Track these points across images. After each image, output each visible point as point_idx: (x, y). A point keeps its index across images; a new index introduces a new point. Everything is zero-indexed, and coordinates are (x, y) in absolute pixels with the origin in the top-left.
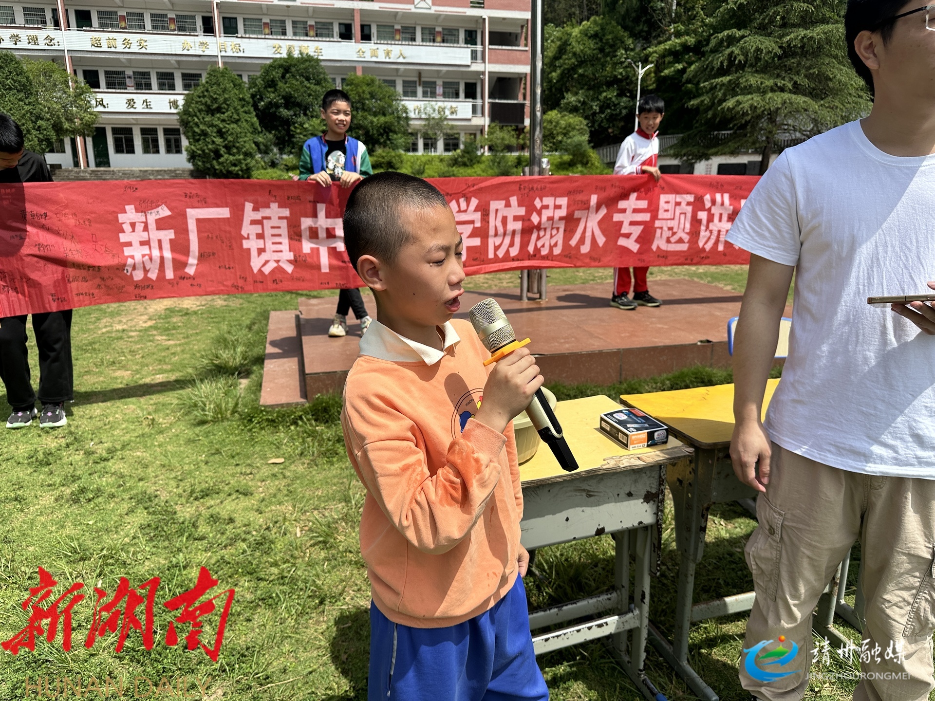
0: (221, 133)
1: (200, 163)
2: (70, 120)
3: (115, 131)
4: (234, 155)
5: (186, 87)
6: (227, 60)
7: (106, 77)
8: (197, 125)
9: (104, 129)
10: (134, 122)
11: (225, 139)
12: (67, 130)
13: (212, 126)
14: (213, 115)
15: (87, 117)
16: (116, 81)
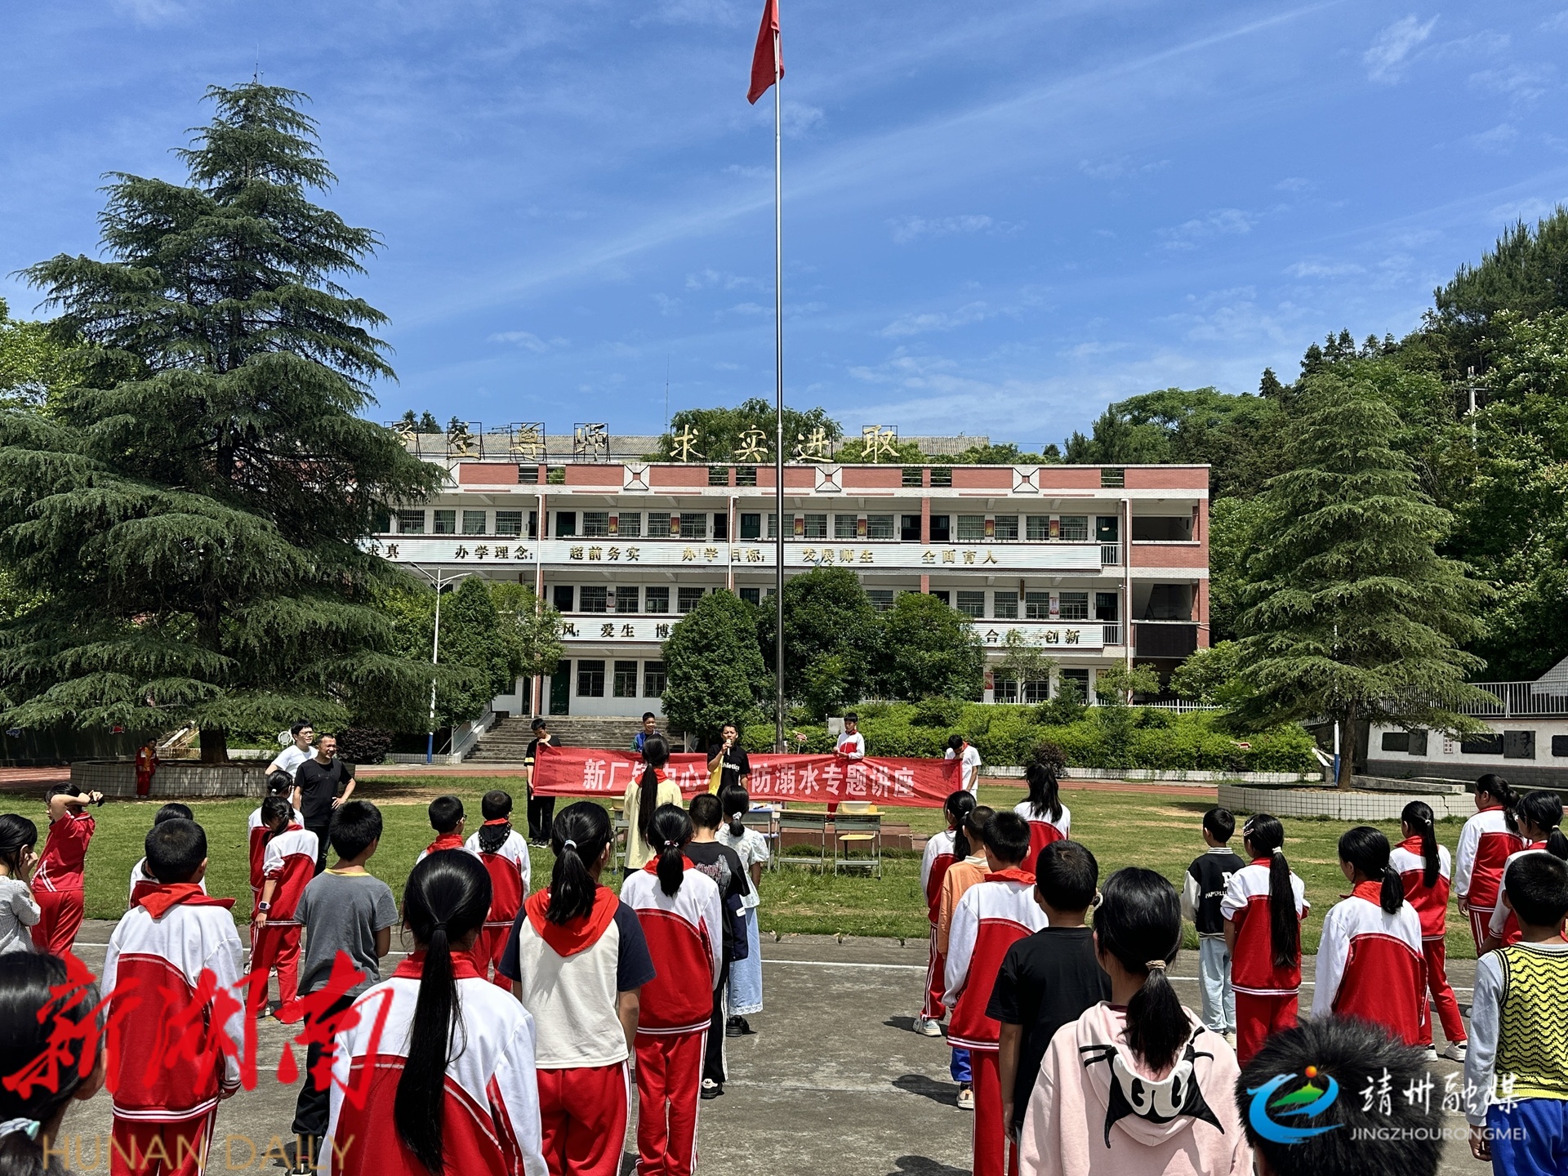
0: (707, 677)
1: (675, 715)
2: (529, 656)
3: (583, 665)
4: (721, 705)
5: (683, 607)
6: (739, 571)
7: (582, 595)
8: (679, 666)
9: (569, 662)
10: (608, 654)
11: (712, 684)
12: (525, 668)
13: (698, 667)
14: (700, 654)
15: (551, 652)
16: (594, 601)
